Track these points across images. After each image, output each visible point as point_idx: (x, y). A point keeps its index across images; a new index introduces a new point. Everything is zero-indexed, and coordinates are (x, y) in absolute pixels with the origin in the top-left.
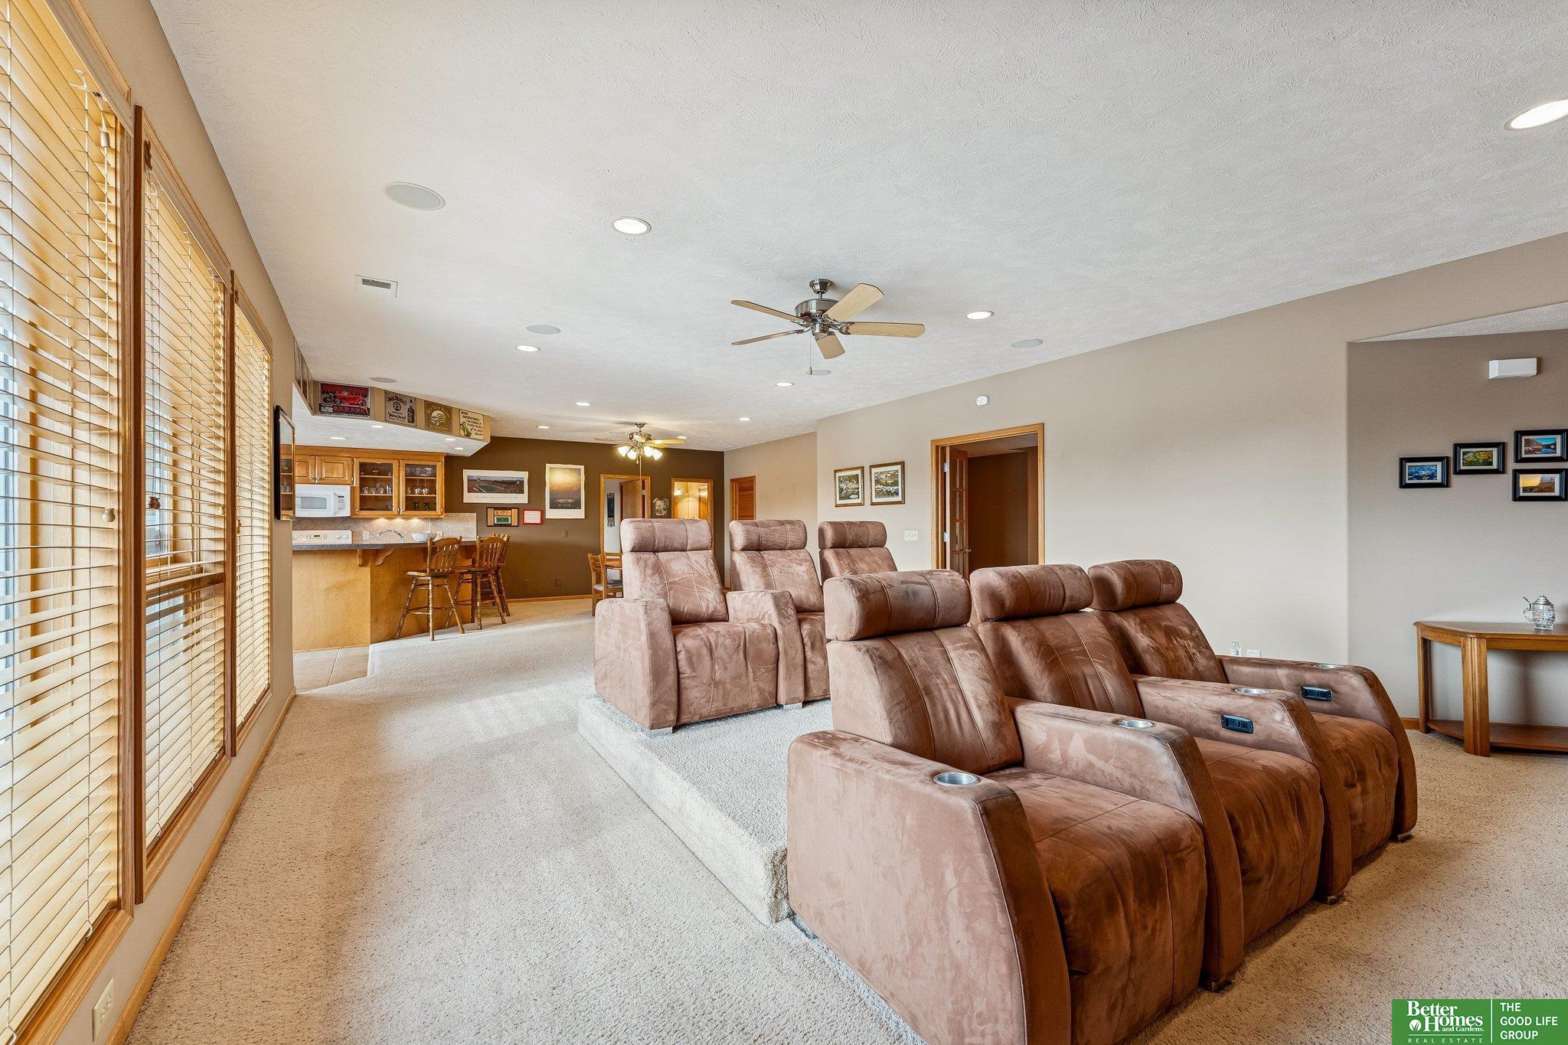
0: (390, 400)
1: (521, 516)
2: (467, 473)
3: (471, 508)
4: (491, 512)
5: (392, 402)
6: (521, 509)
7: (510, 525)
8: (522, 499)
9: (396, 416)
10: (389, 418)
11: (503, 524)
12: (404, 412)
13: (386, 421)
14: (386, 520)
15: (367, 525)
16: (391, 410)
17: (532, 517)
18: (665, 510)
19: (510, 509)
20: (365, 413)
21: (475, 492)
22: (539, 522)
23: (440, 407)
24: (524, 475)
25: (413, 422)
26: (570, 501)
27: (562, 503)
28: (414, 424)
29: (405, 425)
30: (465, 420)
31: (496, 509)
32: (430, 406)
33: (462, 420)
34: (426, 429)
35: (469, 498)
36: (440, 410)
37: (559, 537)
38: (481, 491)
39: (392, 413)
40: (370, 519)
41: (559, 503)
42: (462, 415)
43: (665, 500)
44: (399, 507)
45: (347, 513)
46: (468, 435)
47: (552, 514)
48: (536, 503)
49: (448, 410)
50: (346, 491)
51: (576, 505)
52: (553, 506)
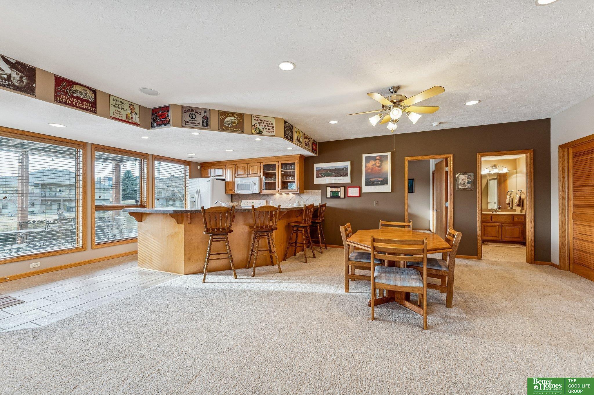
0: (186, 112)
1: (346, 192)
2: (316, 166)
3: (318, 187)
4: (328, 189)
5: (188, 114)
6: (346, 187)
7: (339, 198)
8: (347, 180)
9: (191, 123)
10: (185, 124)
11: (335, 196)
12: (199, 119)
13: (182, 126)
14: (279, 195)
15: (271, 197)
16: (187, 118)
17: (353, 192)
18: (468, 183)
19: (339, 187)
20: (168, 123)
21: (320, 177)
22: (358, 195)
23: (232, 114)
24: (348, 164)
25: (207, 125)
26: (380, 179)
27: (374, 182)
28: (208, 127)
29: (200, 128)
30: (257, 122)
31: (331, 187)
32: (223, 114)
33: (254, 122)
34: (219, 130)
35: (317, 181)
36: (233, 116)
37: (372, 206)
38: (323, 177)
39: (187, 121)
40: (273, 194)
41: (372, 181)
42: (253, 119)
43: (470, 174)
44: (279, 188)
45: (257, 191)
46: (260, 133)
47: (366, 189)
48: (356, 182)
49: (241, 116)
50: (257, 180)
51: (384, 182)
52: (368, 183)
